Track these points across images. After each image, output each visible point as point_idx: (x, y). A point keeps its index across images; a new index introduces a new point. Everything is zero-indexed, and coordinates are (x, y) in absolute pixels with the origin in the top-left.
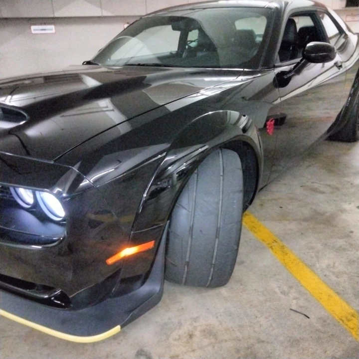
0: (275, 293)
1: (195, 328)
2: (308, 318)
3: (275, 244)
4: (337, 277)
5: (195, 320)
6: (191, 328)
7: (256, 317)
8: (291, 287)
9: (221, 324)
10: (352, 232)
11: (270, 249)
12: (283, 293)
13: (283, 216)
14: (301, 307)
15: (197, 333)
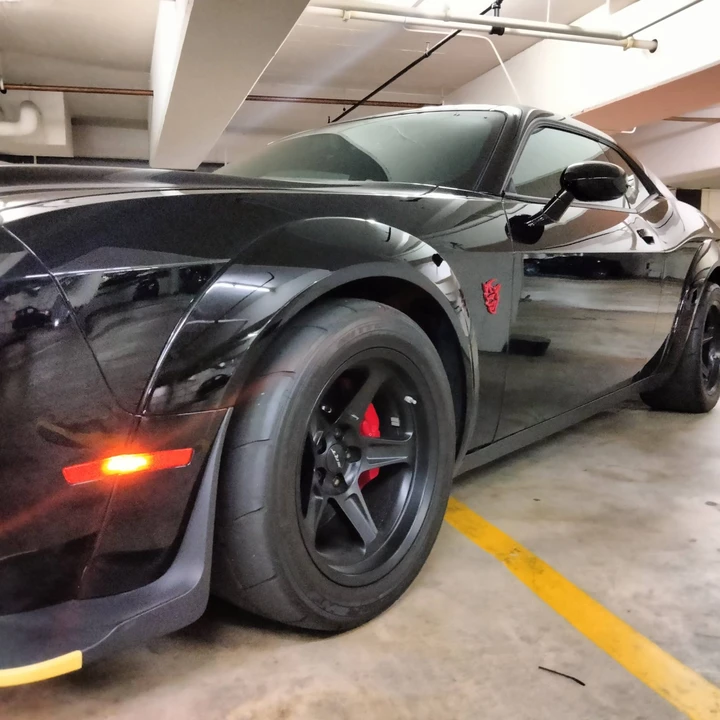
0: (507, 638)
1: (298, 698)
2: (583, 685)
3: (516, 554)
4: (658, 614)
5: (301, 683)
6: (286, 698)
7: (454, 680)
8: (545, 629)
9: (363, 690)
10: (694, 541)
11: (504, 563)
12: (526, 639)
13: (540, 514)
14: (566, 665)
15: (301, 709)
